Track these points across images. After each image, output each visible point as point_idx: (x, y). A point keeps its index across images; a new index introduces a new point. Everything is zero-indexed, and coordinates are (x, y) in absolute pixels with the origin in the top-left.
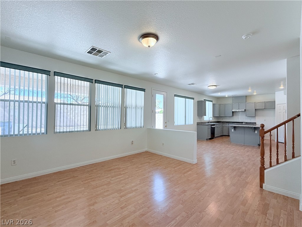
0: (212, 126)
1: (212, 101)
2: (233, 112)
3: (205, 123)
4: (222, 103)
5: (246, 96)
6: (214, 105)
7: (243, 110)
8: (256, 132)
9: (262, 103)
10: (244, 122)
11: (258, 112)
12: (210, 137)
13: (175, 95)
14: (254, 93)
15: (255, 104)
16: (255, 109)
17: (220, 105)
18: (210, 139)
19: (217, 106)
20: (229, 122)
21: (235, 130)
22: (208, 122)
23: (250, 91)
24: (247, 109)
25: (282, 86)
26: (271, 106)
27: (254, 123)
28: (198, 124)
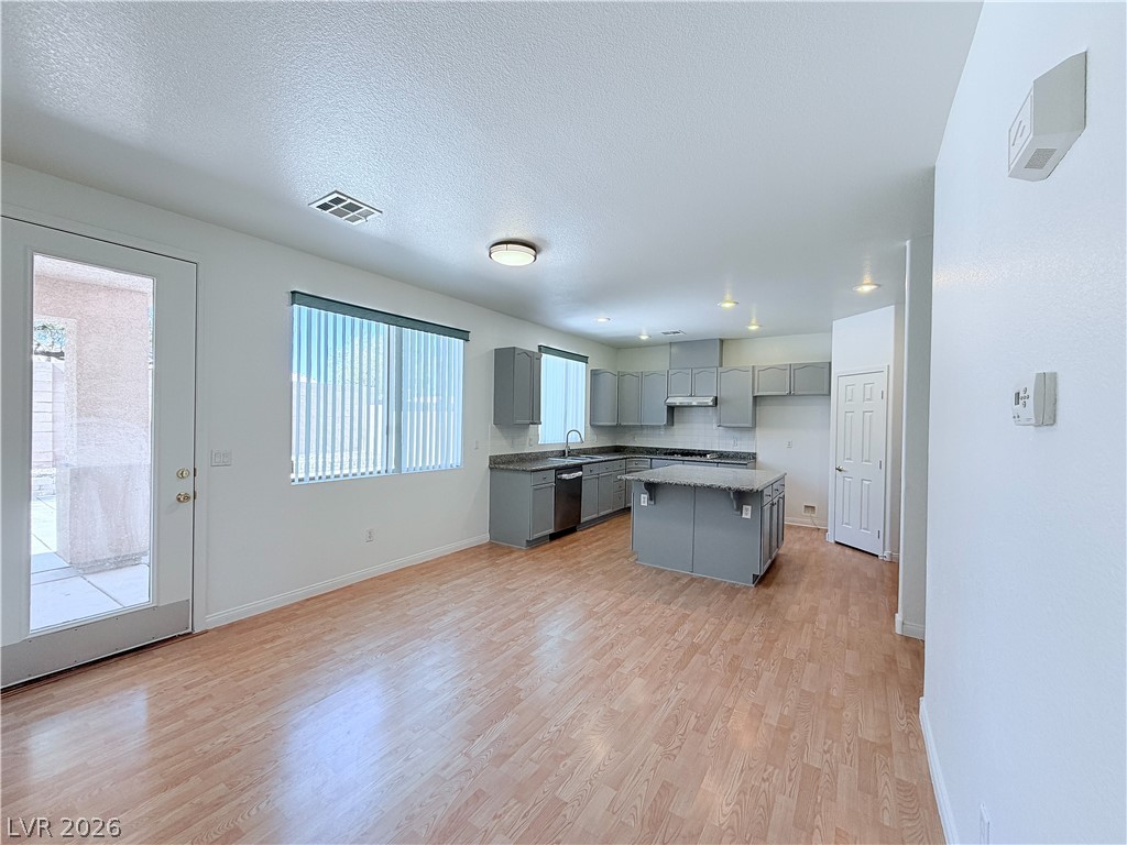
0: (565, 476)
1: (584, 359)
2: (671, 409)
3: (543, 456)
4: (630, 371)
5: (722, 341)
6: (594, 375)
7: (709, 401)
8: (747, 512)
9: (782, 369)
10: (713, 452)
11: (766, 411)
12: (552, 531)
13: (296, 296)
14: (750, 324)
15: (753, 374)
16: (755, 398)
17: (620, 376)
18: (553, 537)
19: (607, 383)
20: (657, 449)
21: (651, 498)
22: (563, 454)
23: (728, 305)
24: (723, 395)
25: (867, 279)
26: (812, 383)
27: (749, 454)
28: (497, 464)
